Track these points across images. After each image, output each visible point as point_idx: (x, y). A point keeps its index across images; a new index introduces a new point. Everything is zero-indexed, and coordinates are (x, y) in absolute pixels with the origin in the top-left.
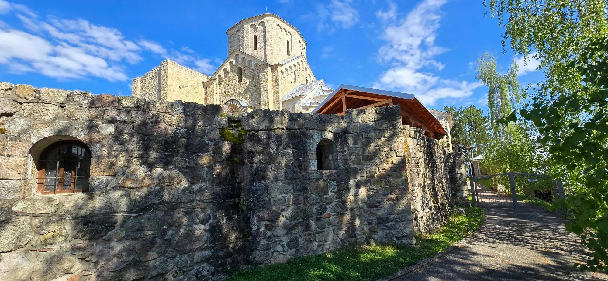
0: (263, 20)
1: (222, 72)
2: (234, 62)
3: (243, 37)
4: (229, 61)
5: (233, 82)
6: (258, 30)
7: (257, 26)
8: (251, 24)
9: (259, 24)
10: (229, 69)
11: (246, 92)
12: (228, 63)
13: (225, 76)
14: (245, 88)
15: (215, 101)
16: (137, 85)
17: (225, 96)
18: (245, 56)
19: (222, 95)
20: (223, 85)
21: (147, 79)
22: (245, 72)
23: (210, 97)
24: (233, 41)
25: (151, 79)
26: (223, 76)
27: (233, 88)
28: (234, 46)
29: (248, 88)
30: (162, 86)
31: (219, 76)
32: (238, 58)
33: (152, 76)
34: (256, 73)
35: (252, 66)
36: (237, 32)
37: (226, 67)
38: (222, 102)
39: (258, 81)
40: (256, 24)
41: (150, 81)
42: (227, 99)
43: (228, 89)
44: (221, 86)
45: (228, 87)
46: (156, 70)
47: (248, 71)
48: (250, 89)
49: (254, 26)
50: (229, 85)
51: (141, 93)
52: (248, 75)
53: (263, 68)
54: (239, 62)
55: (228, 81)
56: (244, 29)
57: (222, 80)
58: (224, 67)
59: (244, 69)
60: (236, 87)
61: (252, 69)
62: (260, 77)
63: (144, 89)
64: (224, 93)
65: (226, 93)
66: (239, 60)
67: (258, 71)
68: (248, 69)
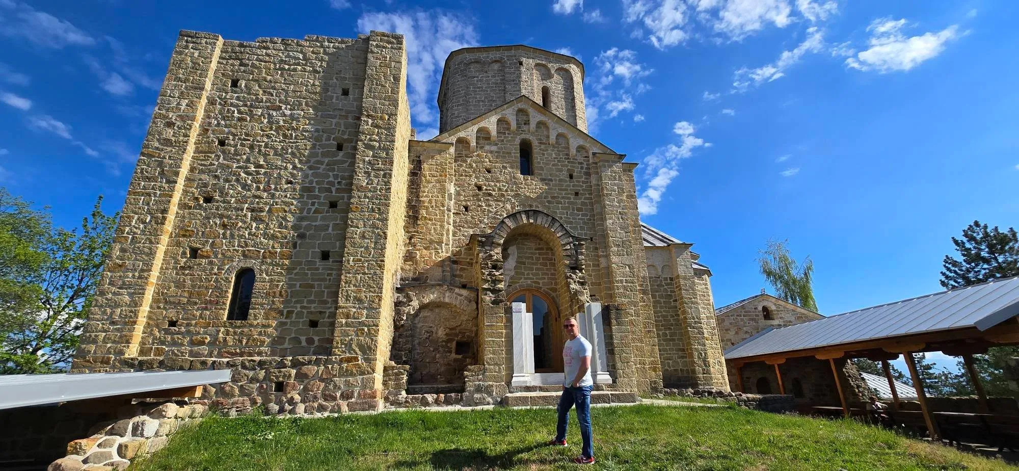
0: (568, 67)
1: (470, 133)
2: (513, 122)
3: (518, 78)
4: (500, 115)
5: (504, 168)
6: (553, 80)
7: (553, 72)
8: (538, 61)
9: (558, 71)
10: (493, 133)
12: (494, 120)
13: (480, 146)
14: (545, 191)
15: (447, 201)
16: (208, 60)
17: (478, 195)
18: (550, 121)
19: (464, 191)
20: (471, 166)
21: (267, 55)
22: (546, 156)
23: (430, 185)
24: (477, 77)
25: (298, 64)
26: (473, 144)
27: (507, 183)
28: (479, 88)
29: (556, 195)
30: (367, 102)
31: (460, 141)
32: (525, 118)
33: (301, 56)
34: (580, 166)
35: (568, 148)
36: (493, 62)
37: (488, 126)
38: (466, 208)
39: (584, 185)
40: (550, 65)
41: (287, 67)
42: (483, 204)
43: (487, 180)
44: (461, 166)
45: (489, 176)
46: (326, 44)
47: (554, 156)
48: (563, 198)
49: (543, 69)
50: (489, 171)
51: (219, 90)
52: (553, 165)
53: (608, 161)
54: (525, 128)
55: (490, 161)
56: (521, 64)
57: (467, 152)
58: (482, 124)
59: (543, 147)
60: (513, 181)
61: (567, 155)
62: (600, 178)
63: (243, 83)
64: (475, 188)
65: (480, 188)
66: (525, 124)
67: (585, 163)
68: (553, 151)
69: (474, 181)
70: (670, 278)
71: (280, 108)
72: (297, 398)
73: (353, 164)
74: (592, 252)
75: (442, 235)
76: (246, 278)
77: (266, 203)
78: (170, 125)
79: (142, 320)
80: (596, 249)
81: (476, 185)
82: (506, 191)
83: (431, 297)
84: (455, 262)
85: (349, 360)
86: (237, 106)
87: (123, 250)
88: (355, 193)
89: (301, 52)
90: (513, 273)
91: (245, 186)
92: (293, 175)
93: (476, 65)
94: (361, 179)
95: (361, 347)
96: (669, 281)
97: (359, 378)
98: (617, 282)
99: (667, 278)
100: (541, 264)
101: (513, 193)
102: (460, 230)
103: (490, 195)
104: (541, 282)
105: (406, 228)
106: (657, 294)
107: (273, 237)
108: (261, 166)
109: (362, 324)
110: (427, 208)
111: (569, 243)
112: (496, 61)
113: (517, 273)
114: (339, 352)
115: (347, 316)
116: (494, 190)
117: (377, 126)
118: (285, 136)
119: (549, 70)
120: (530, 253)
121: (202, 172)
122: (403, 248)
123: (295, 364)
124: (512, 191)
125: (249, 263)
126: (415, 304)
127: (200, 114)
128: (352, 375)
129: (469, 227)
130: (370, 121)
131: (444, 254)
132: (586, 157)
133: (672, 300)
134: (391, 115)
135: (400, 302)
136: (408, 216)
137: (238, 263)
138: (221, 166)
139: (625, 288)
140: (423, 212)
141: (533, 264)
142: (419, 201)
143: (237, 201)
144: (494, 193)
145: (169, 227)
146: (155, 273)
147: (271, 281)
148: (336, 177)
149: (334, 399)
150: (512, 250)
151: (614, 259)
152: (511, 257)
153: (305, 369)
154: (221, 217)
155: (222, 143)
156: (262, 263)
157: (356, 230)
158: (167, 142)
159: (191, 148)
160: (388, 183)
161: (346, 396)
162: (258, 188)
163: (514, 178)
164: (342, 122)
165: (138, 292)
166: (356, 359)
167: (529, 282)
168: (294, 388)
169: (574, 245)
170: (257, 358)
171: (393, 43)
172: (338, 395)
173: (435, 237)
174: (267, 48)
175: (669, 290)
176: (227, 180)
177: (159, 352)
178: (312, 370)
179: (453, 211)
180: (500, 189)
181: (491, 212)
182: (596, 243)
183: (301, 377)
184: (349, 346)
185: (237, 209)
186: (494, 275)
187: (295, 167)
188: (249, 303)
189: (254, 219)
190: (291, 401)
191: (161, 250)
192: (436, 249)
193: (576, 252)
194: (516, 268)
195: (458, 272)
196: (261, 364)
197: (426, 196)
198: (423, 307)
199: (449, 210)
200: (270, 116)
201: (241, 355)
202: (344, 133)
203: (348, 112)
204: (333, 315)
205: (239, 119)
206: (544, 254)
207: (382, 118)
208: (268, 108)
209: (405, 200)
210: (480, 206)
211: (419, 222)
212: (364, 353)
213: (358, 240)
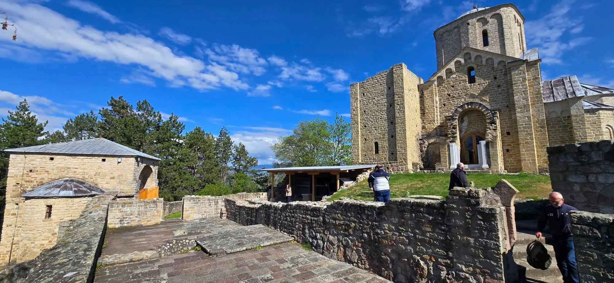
0: (498, 12)
1: (443, 73)
2: (463, 61)
3: (467, 33)
4: (455, 60)
5: (460, 83)
6: (489, 24)
7: (489, 19)
8: (479, 18)
9: (492, 17)
10: (454, 69)
11: (483, 94)
12: (453, 63)
13: (448, 77)
14: (482, 89)
15: (435, 104)
16: (357, 90)
17: (448, 99)
18: (482, 54)
19: (443, 98)
20: (445, 87)
21: (369, 83)
22: (481, 72)
23: (428, 100)
24: (447, 39)
25: (376, 84)
26: (445, 77)
27: (461, 90)
28: (449, 44)
29: (487, 89)
30: (395, 90)
31: (439, 77)
32: (469, 56)
33: (377, 81)
34: (500, 72)
35: (493, 64)
36: (454, 29)
37: (450, 67)
38: (444, 105)
39: (503, 81)
40: (486, 17)
41: (374, 85)
42: (451, 102)
43: (452, 91)
44: (441, 88)
45: (453, 89)
46: (382, 74)
47: (485, 70)
48: (491, 90)
49: (482, 20)
50: (453, 87)
51: (361, 97)
52: (485, 75)
53: (516, 66)
54: (469, 61)
55: (453, 82)
56: (468, 24)
57: (442, 81)
58: (448, 67)
59: (479, 68)
60: (466, 88)
61: (493, 68)
62: (511, 76)
63: (365, 94)
64: (447, 96)
65: (449, 95)
66: (469, 59)
67: (504, 69)
68: (485, 68)
69: (446, 92)
70: (568, 116)
71: (375, 98)
72: (392, 170)
73: (394, 110)
74: (508, 112)
75: (435, 118)
76: (376, 144)
77: (377, 125)
78: (354, 110)
79: (360, 155)
80: (511, 110)
81: (447, 94)
82: (461, 93)
83: (432, 141)
84: (441, 127)
85: (401, 162)
86: (365, 101)
87: (354, 141)
88: (396, 119)
89: (376, 79)
90: (466, 128)
91: (372, 122)
92: (381, 117)
93: (446, 33)
94: (397, 115)
95: (404, 159)
96: (567, 118)
97: (404, 166)
98: (520, 125)
99: (565, 117)
100: (480, 122)
101: (465, 94)
102: (442, 114)
103: (454, 97)
104: (480, 129)
105: (421, 118)
106: (557, 126)
107: (380, 134)
108: (374, 116)
109: (403, 153)
110: (428, 109)
111: (489, 113)
112: (456, 28)
113: (468, 127)
114: (399, 160)
115: (399, 152)
116: (456, 95)
117: (399, 97)
118: (377, 106)
119: (486, 19)
120: (474, 118)
121: (362, 120)
122: (421, 125)
123: (390, 163)
124: (464, 93)
125: (377, 141)
126: (427, 143)
127: (359, 105)
128: (402, 165)
129: (446, 112)
130: (397, 96)
131: (436, 124)
132: (504, 66)
133: (568, 128)
134: (402, 92)
135: (421, 144)
136: (421, 113)
137: (374, 141)
138: (366, 118)
139: (524, 127)
140: (427, 111)
141: (475, 122)
142: (424, 107)
143: (371, 126)
144: (456, 96)
145: (360, 134)
146: (360, 145)
147: (382, 144)
148: (391, 115)
149: (399, 171)
150: (466, 118)
151: (518, 115)
152: (465, 121)
153: (392, 164)
154: (369, 130)
155: (365, 112)
156: (379, 140)
157: (398, 130)
158: (354, 115)
159: (359, 115)
160: (404, 114)
161: (402, 170)
162: (374, 122)
163: (465, 87)
164: (390, 98)
165: (358, 150)
166: (403, 162)
167: (474, 130)
168: (391, 168)
169: (492, 113)
170: (382, 162)
171: (400, 67)
172: (400, 170)
173: (432, 119)
174: (368, 81)
175: (566, 123)
176: (368, 121)
177: (364, 161)
178: (393, 164)
179: (438, 107)
180: (458, 94)
181: (455, 104)
182: (510, 108)
183: (392, 166)
184: (401, 159)
185: (371, 128)
186: (453, 131)
187: (381, 114)
188: (378, 150)
189: (375, 130)
190: (390, 171)
191: (360, 139)
192: (433, 123)
193: (493, 116)
194: (468, 125)
195: (443, 130)
196: (383, 163)
197: (427, 105)
198: (429, 144)
199: (437, 107)
200: (373, 101)
201: (379, 161)
202: (391, 101)
203: (391, 94)
204: (396, 151)
205: (367, 104)
206: (481, 117)
207: (400, 94)
208: (372, 99)
209: (419, 107)
210: (450, 103)
211: (425, 115)
212: (404, 160)
213: (399, 132)
